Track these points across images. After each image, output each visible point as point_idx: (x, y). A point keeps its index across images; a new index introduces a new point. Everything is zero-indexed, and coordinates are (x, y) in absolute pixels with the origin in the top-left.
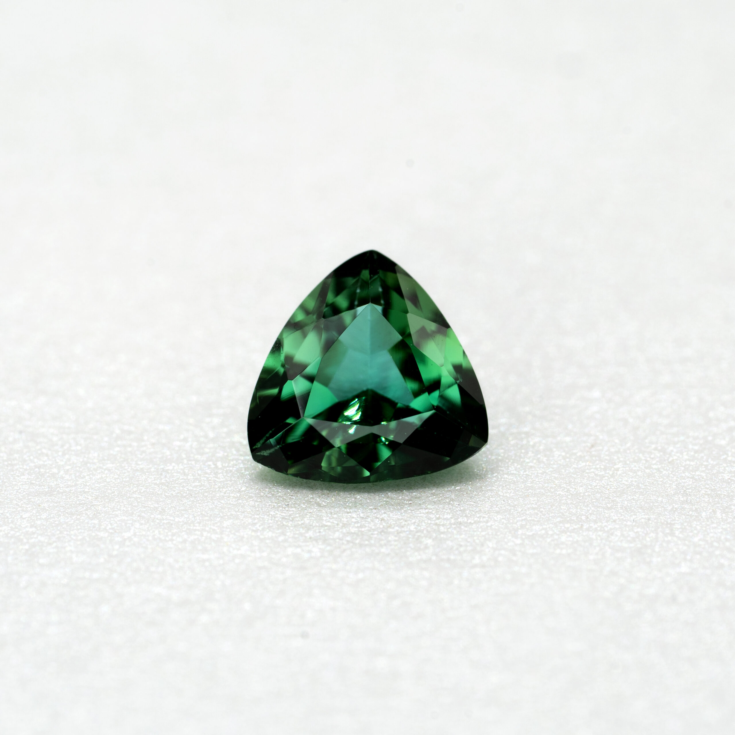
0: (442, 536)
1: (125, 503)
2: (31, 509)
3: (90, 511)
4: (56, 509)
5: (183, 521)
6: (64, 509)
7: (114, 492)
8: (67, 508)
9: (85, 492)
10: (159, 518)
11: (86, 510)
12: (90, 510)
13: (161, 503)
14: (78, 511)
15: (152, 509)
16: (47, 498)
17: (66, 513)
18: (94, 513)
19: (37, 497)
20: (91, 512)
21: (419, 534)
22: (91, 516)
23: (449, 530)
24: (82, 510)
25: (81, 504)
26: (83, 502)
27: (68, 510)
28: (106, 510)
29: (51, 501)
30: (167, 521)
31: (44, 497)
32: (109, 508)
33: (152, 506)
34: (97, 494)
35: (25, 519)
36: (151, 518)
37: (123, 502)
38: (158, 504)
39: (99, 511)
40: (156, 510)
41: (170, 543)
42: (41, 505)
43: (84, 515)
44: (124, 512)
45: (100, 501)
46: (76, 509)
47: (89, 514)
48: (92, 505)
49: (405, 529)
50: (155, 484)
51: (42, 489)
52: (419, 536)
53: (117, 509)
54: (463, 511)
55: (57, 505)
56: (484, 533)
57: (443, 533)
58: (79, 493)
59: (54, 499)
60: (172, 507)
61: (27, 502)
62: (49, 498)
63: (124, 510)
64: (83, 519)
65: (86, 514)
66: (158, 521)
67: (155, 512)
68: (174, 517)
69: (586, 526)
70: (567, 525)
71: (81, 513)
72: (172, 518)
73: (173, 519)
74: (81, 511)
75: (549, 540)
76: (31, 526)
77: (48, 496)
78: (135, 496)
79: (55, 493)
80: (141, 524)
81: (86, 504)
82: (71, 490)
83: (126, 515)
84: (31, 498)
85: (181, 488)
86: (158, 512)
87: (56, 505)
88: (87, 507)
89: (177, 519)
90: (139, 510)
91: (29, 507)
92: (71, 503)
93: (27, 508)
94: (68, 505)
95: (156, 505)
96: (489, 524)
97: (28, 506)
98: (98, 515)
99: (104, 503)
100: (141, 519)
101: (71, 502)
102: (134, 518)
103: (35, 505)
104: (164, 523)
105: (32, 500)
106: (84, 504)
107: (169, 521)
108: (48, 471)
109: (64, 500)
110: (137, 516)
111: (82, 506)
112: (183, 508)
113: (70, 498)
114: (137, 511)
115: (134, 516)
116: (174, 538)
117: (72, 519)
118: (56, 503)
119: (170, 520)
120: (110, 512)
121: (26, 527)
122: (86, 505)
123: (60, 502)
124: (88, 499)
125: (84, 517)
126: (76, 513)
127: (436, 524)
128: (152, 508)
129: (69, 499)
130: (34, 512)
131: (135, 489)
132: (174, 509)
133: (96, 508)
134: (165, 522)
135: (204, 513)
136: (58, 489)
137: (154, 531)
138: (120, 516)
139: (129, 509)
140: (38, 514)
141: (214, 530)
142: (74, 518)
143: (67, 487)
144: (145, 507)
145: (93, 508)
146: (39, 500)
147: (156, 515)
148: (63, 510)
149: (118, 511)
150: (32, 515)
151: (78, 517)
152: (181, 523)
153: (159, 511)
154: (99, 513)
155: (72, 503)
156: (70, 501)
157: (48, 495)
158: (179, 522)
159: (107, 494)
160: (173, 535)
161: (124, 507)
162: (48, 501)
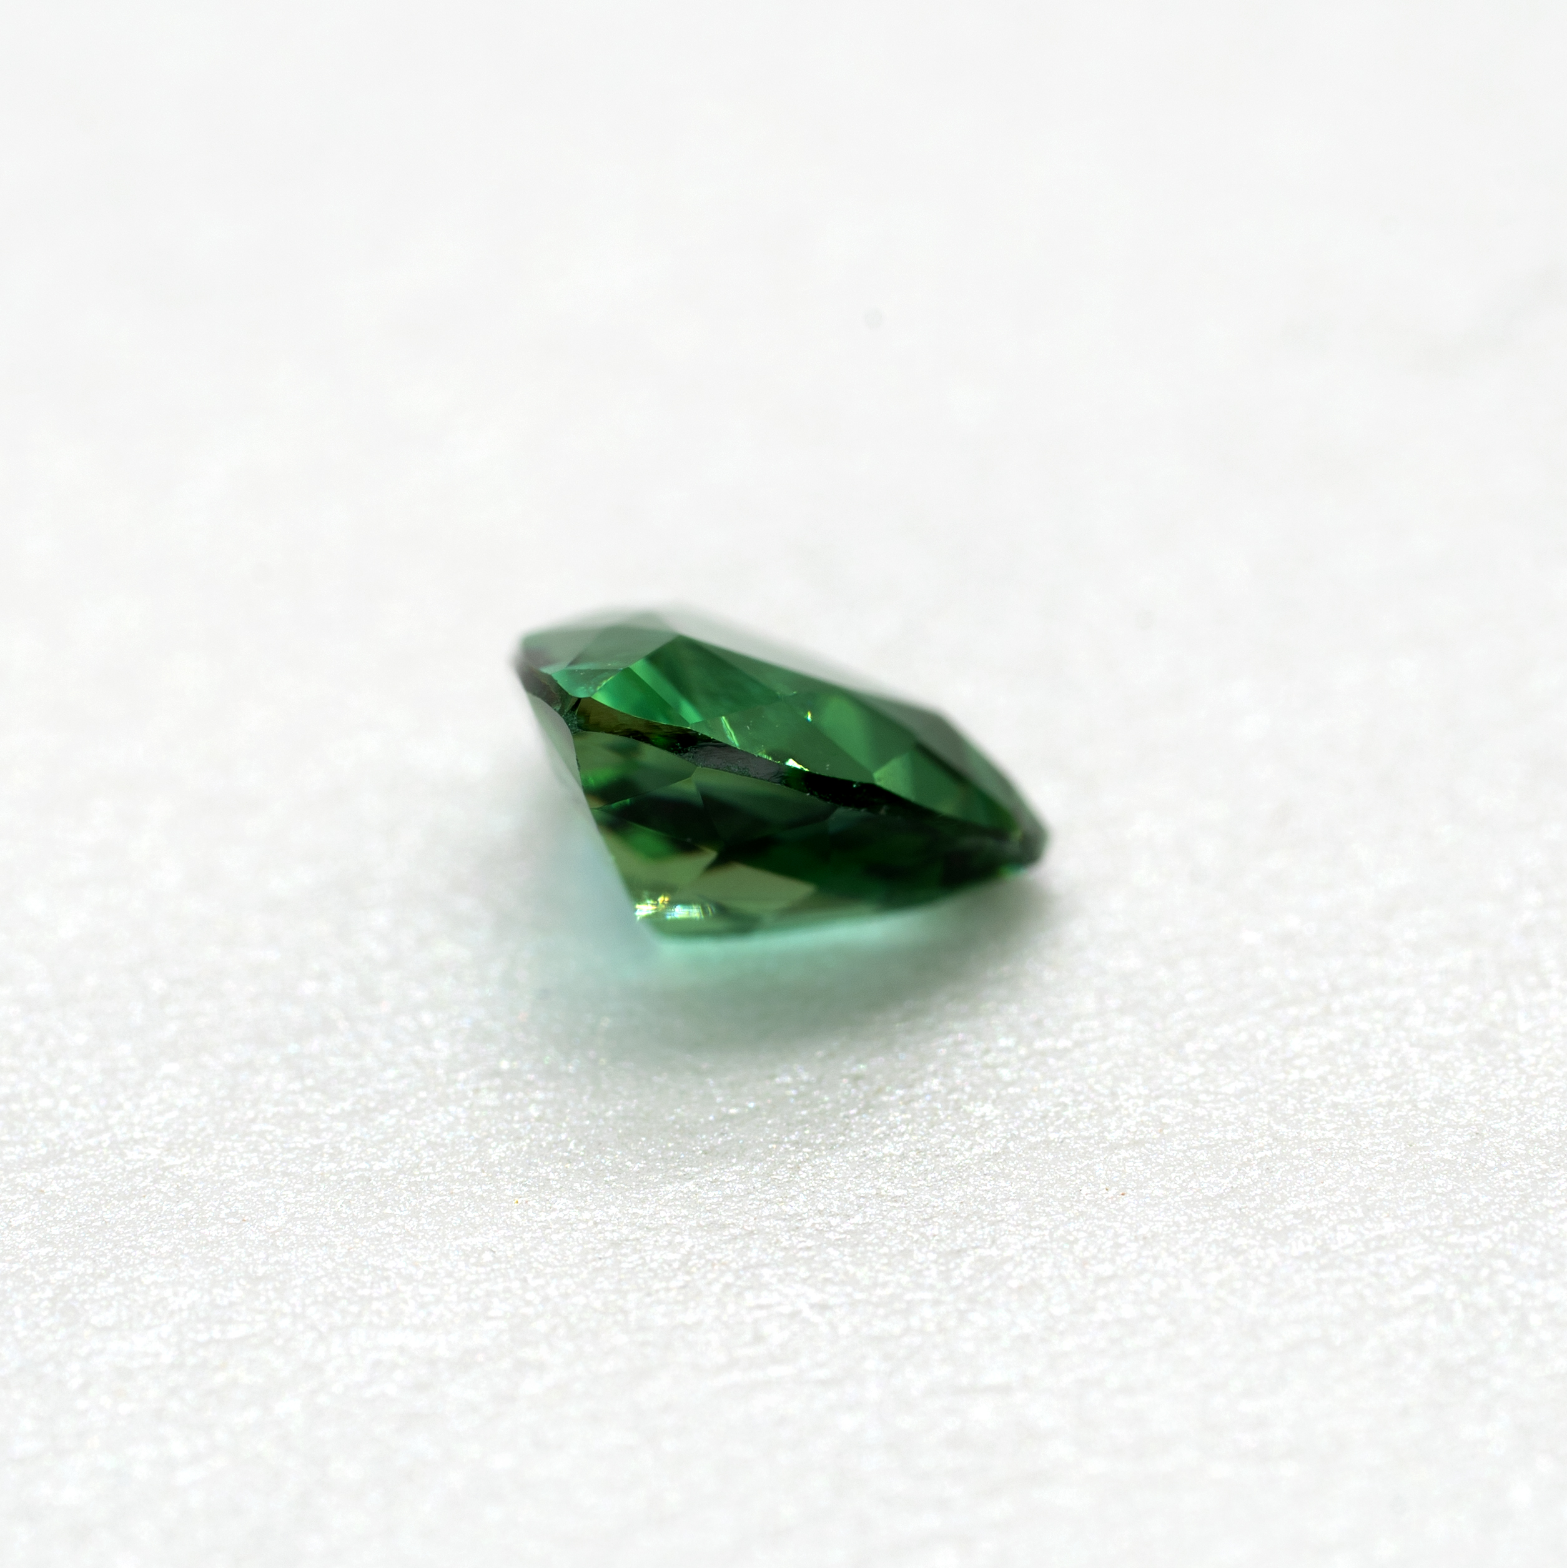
0: (1011, 1090)
1: (241, 1150)
2: (25, 1203)
3: (166, 1183)
4: (84, 1192)
5: (393, 1168)
6: (101, 1188)
7: (203, 1129)
8: (107, 1185)
9: (136, 1142)
10: (334, 1171)
11: (155, 1181)
12: (165, 1181)
13: (324, 1134)
14: (138, 1188)
15: (308, 1151)
16: (54, 1171)
17: (111, 1196)
18: (175, 1186)
19: (29, 1173)
20: (168, 1185)
21: (955, 1096)
22: (171, 1195)
23: (1024, 1074)
24: (144, 1184)
25: (139, 1169)
26: (140, 1164)
27: (111, 1189)
28: (203, 1173)
29: (63, 1175)
30: (356, 1174)
31: (44, 1170)
32: (208, 1168)
33: (307, 1145)
34: (167, 1139)
35: (19, 1227)
36: (313, 1173)
37: (234, 1149)
38: (318, 1137)
39: (185, 1180)
40: (319, 1153)
41: (382, 1223)
42: (43, 1189)
43: (154, 1195)
44: (246, 1170)
45: (180, 1154)
46: (130, 1184)
47: (164, 1190)
48: (165, 1169)
49: (919, 1091)
50: (294, 1092)
51: (33, 1151)
52: (957, 1101)
53: (228, 1166)
54: (1038, 1023)
55: (81, 1182)
56: (1106, 1066)
57: (1012, 1083)
58: (121, 1146)
59: (69, 1170)
60: (353, 1139)
61: (10, 1189)
62: (56, 1169)
63: (243, 1167)
64: (156, 1205)
65: (159, 1191)
66: (333, 1178)
67: (318, 1158)
68: (367, 1162)
69: (1336, 1006)
70: (1293, 1011)
71: (146, 1190)
72: (364, 1165)
73: (368, 1167)
74: (145, 1187)
75: (1264, 1053)
76: (42, 1243)
77: (54, 1165)
78: (256, 1128)
79: (66, 1155)
80: (299, 1192)
81: (149, 1169)
82: (100, 1143)
83: (254, 1177)
84: (15, 1178)
85: (359, 1091)
86: (326, 1156)
87: (78, 1182)
88: (154, 1175)
89: (377, 1166)
90: (279, 1158)
91: (19, 1199)
92: (113, 1171)
93: (12, 1201)
94: (109, 1178)
95: (316, 1142)
96: (1111, 1042)
97: (15, 1197)
98: (187, 1188)
99: (191, 1159)
100: (294, 1181)
101: (111, 1169)
102: (275, 1182)
103: (31, 1193)
104: (349, 1180)
105: (19, 1180)
106: (145, 1168)
107: (361, 1173)
108: (29, 1106)
109: (95, 1168)
110: (279, 1174)
111: (140, 1174)
112: (380, 1137)
113: (106, 1161)
114: (276, 1163)
115: (272, 1175)
116: (388, 1210)
117: (131, 1209)
118: (78, 1177)
119: (362, 1170)
120: (214, 1176)
121: (30, 1247)
122: (151, 1171)
123: (86, 1175)
124: (149, 1155)
125: (157, 1199)
126: (134, 1192)
127: (986, 1066)
128: (308, 1149)
129: (104, 1164)
130: (35, 1207)
131: (251, 1114)
132: (359, 1142)
133: (176, 1173)
134: (351, 1176)
135: (433, 1139)
136: (70, 1145)
137: (333, 1204)
138: (241, 1183)
139: (255, 1161)
140: (44, 1212)
141: (474, 1174)
142: (132, 1205)
143: (91, 1136)
144: (290, 1150)
145: (170, 1176)
146: (35, 1177)
147: (325, 1164)
148: (101, 1192)
149: (232, 1171)
150: (34, 1216)
151: (143, 1201)
152: (391, 1173)
153: (327, 1153)
154: (189, 1184)
155: (116, 1172)
156: (108, 1167)
157: (52, 1162)
158: (383, 1170)
159: (191, 1137)
160: (382, 1204)
161: (242, 1158)
162: (57, 1177)
